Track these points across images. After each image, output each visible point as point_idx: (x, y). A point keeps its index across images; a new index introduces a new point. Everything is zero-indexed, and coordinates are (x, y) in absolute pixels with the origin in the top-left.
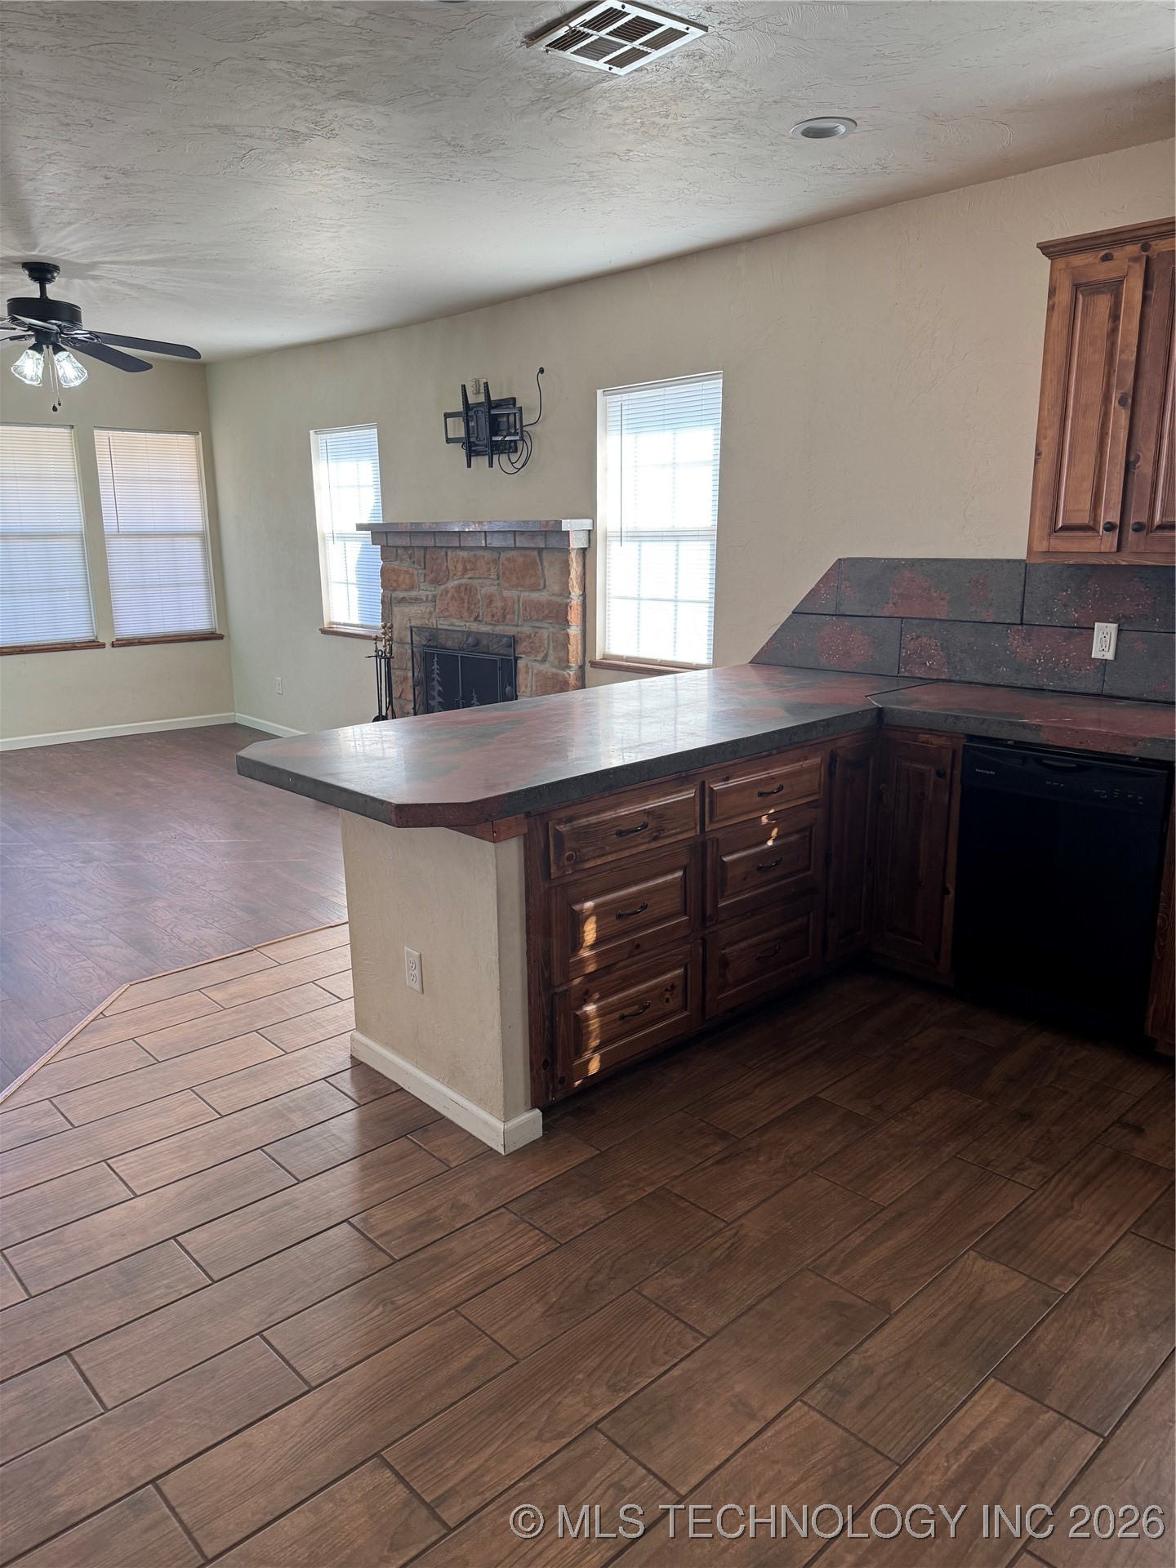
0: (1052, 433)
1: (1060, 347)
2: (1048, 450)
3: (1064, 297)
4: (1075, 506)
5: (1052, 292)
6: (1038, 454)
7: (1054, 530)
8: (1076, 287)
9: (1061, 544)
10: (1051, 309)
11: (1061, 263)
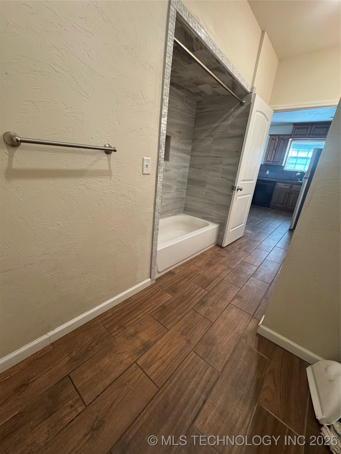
0: (268, 152)
1: (269, 144)
2: (267, 153)
3: (271, 139)
4: (269, 159)
5: (270, 139)
6: (266, 154)
7: (266, 161)
8: (272, 139)
9: (267, 163)
10: (269, 141)
11: (271, 136)
